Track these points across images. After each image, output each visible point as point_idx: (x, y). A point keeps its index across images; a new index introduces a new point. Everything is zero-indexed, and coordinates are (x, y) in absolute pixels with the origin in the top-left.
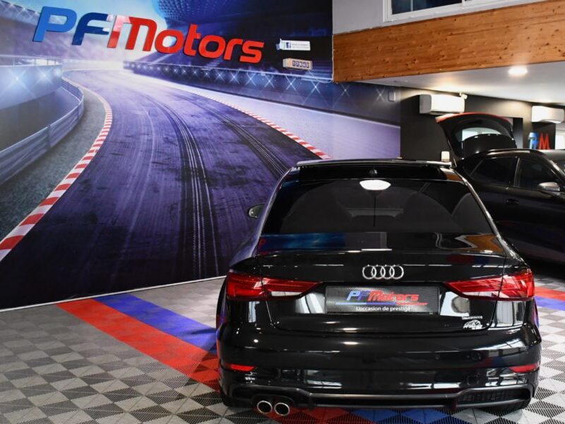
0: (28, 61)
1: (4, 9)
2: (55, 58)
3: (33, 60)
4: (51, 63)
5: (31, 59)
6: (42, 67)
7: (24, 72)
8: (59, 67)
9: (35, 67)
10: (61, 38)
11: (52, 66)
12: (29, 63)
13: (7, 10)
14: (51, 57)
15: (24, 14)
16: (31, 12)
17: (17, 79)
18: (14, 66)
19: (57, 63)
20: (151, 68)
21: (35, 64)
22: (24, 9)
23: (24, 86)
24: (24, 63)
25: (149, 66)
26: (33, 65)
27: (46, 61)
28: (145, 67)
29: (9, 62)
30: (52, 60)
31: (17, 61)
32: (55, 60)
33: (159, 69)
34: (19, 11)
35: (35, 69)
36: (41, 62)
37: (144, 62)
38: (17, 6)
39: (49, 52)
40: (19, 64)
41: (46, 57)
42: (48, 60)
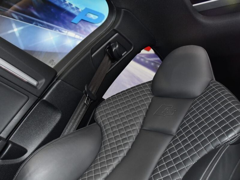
0: (63, 31)
1: (62, 3)
2: (81, 35)
5: (66, 31)
6: (70, 37)
7: (58, 36)
10: (90, 26)
13: (63, 3)
14: (79, 34)
15: (73, 8)
16: (77, 8)
17: (52, 38)
18: (53, 31)
20: (147, 62)
21: (67, 34)
22: (74, 6)
23: (54, 43)
24: (60, 31)
25: (145, 60)
26: (65, 34)
27: (74, 35)
28: (142, 60)
29: (51, 28)
30: (79, 35)
31: (56, 29)
32: (80, 36)
33: (152, 64)
34: (70, 6)
35: (65, 36)
36: (71, 34)
37: (143, 56)
38: (70, 4)
39: (78, 31)
40: (56, 31)
41: (76, 33)
42: (76, 34)
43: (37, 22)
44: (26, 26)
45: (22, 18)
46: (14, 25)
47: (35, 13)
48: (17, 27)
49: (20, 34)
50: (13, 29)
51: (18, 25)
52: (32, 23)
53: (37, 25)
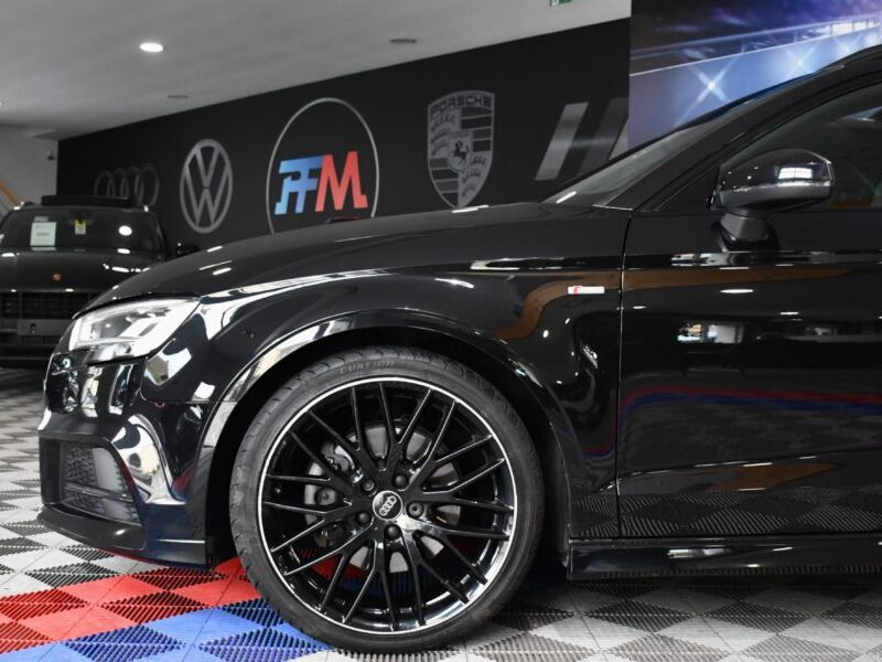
0: (819, 31)
2: (866, 16)
3: (828, 28)
4: (860, 26)
5: (824, 27)
6: (843, 37)
7: (812, 50)
8: (875, 30)
9: (831, 39)
11: (862, 31)
12: (819, 35)
14: (861, 17)
17: (800, 63)
18: (795, 43)
19: (871, 25)
21: (831, 32)
24: (812, 35)
26: (827, 36)
27: (850, 25)
29: (786, 38)
30: (861, 21)
31: (800, 34)
35: (830, 41)
36: (842, 27)
39: (856, 9)
40: (803, 39)
41: (851, 18)
42: (854, 22)
43: (747, 40)
44: (729, 65)
45: (711, 50)
46: (702, 77)
47: (734, 21)
48: (711, 78)
49: (724, 91)
50: (705, 87)
51: (711, 71)
52: (738, 51)
53: (752, 48)
